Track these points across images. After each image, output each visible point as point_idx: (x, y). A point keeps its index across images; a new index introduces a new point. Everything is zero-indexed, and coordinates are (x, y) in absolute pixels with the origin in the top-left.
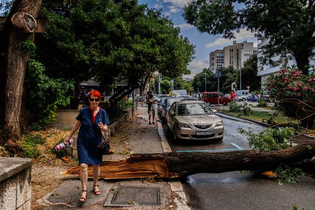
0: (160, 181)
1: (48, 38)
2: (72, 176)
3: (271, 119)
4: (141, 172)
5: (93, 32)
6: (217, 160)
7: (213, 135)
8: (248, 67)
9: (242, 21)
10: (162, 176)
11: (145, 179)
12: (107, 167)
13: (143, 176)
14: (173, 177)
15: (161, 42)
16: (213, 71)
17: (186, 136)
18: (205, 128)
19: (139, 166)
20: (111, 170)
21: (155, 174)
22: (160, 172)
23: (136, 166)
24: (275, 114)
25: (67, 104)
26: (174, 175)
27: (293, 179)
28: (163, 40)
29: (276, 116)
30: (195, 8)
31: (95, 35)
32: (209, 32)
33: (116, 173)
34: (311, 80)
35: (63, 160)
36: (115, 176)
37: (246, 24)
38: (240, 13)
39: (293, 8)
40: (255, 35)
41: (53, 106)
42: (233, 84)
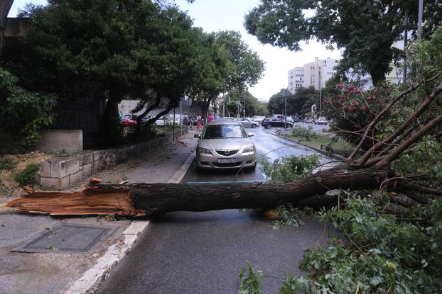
0: (123, 220)
1: (25, 42)
2: (11, 209)
3: (330, 145)
4: (101, 207)
5: (86, 36)
6: (196, 194)
7: (239, 163)
8: (330, 86)
9: (311, 30)
10: (127, 213)
11: (104, 216)
12: (58, 200)
13: (103, 212)
14: (139, 215)
15: (174, 49)
16: (291, 91)
17: (206, 163)
18: (230, 155)
19: (99, 200)
20: (62, 203)
21: (120, 210)
22: (126, 208)
23: (94, 199)
24: (333, 139)
25: (49, 123)
26: (140, 212)
27: (295, 221)
28: (177, 46)
29: (336, 141)
30: (257, 15)
31: (88, 40)
32: (272, 44)
33: (67, 208)
34: (370, 98)
35: (25, 189)
36: (66, 211)
37: (316, 34)
38: (309, 22)
39: (368, 15)
40: (327, 47)
41: (32, 125)
42: (313, 106)
